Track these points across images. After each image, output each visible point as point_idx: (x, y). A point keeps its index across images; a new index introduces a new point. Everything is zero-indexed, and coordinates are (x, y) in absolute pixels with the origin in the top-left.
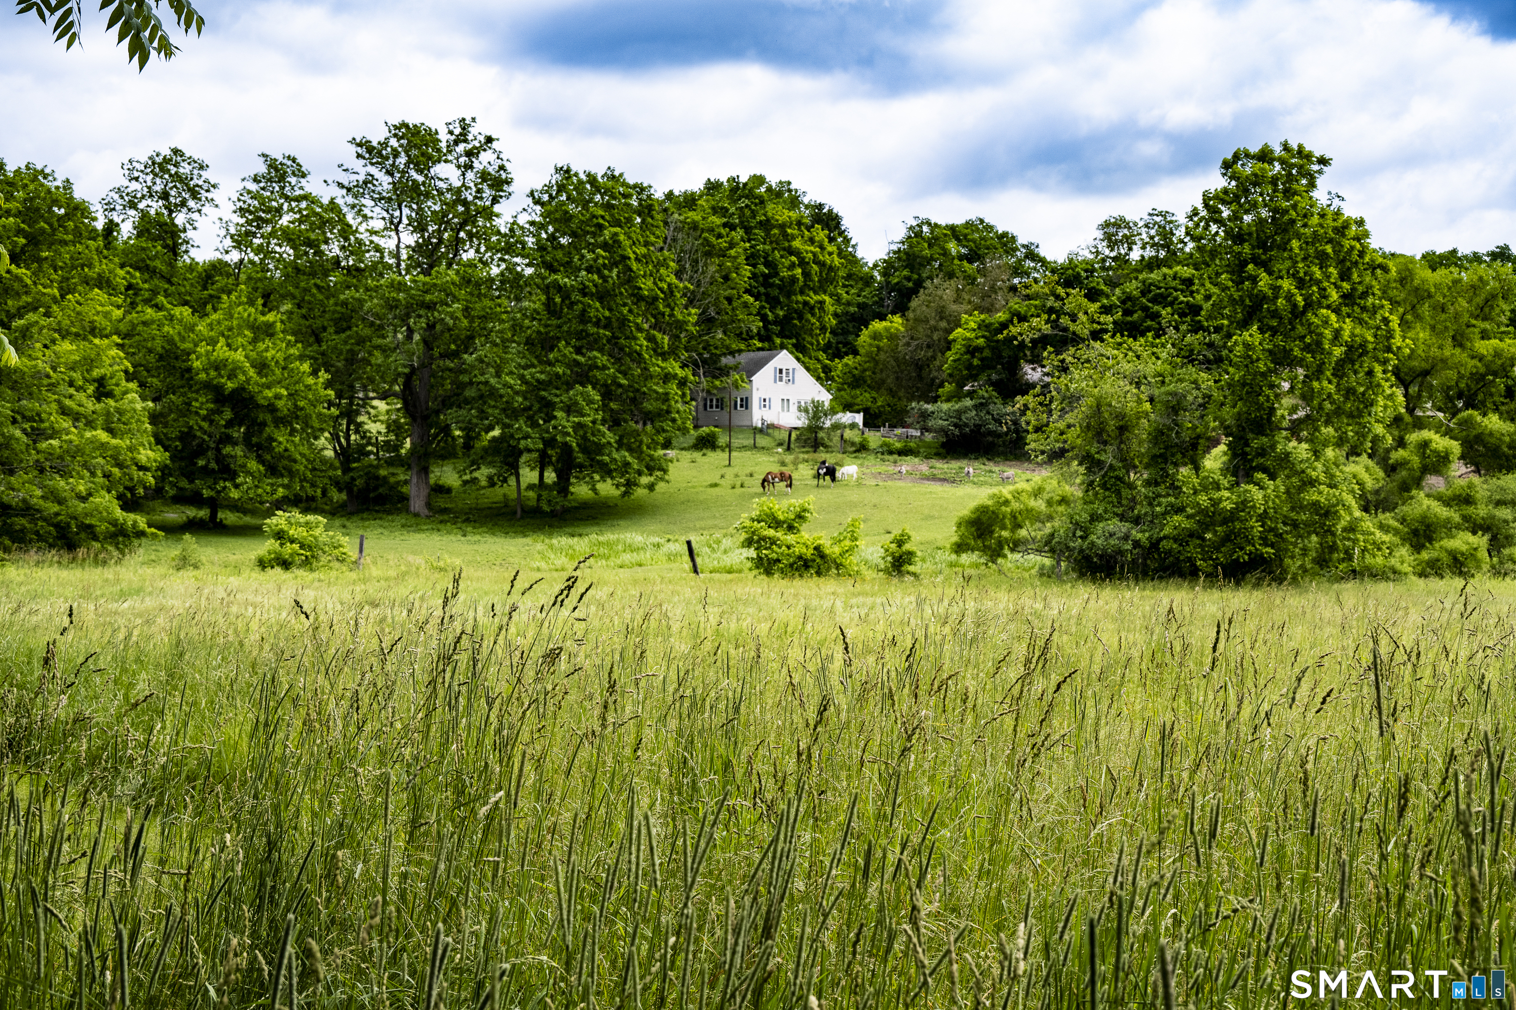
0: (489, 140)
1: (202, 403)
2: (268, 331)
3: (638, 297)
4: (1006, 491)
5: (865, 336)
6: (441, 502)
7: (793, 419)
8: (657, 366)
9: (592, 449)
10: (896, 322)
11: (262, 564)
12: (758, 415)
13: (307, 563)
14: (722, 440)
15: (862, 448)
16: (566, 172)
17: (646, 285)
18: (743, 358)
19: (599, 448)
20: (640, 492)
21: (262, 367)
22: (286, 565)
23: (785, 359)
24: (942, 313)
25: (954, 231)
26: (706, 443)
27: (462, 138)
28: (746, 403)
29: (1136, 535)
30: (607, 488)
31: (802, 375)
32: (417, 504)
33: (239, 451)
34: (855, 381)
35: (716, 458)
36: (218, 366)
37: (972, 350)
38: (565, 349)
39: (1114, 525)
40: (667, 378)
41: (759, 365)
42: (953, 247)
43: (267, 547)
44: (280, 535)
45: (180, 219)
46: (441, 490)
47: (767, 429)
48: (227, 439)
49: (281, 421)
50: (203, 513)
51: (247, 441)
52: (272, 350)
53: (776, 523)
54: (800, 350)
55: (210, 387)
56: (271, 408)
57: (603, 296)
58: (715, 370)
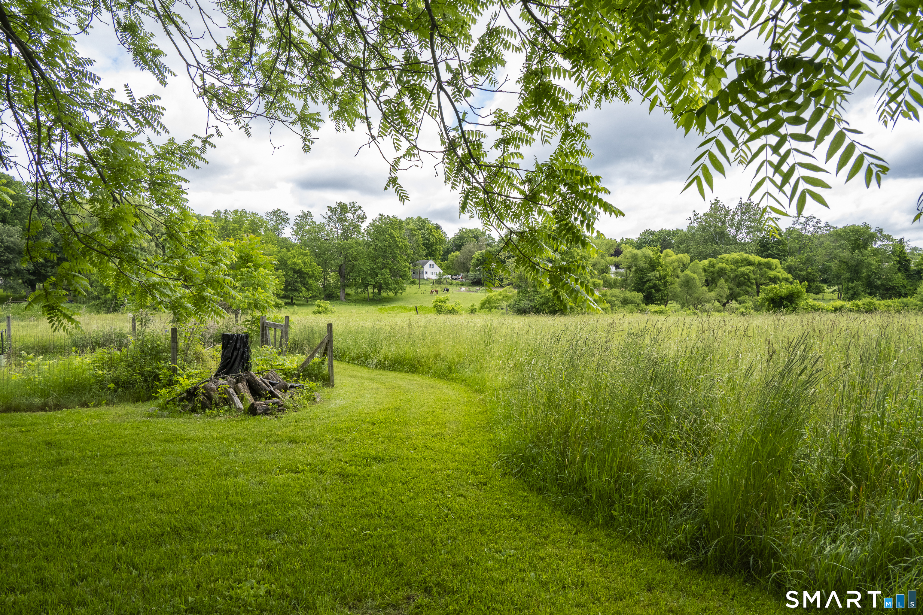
0: (360, 207)
1: (290, 273)
2: (306, 255)
3: (397, 246)
4: (491, 294)
5: (450, 256)
6: (348, 298)
7: (434, 277)
8: (403, 264)
9: (387, 284)
10: (458, 253)
11: (314, 313)
12: (425, 276)
13: (325, 312)
14: (417, 282)
15: (452, 284)
16: (381, 215)
17: (400, 244)
18: (421, 262)
19: (389, 284)
20: (399, 295)
21: (305, 264)
22: (320, 312)
23: (431, 262)
24: (469, 251)
25: (471, 231)
26: (413, 283)
27: (353, 207)
28: (422, 273)
29: (531, 304)
30: (391, 294)
31: (436, 266)
32: (342, 298)
33: (299, 285)
34: (448, 268)
35: (415, 287)
36: (294, 264)
37: (478, 260)
38: (380, 260)
39: (525, 301)
40: (406, 267)
41: (425, 263)
42: (471, 235)
43: (315, 308)
44: (318, 306)
45: (280, 227)
46: (348, 295)
47: (427, 279)
48: (296, 282)
49: (310, 277)
50: (289, 301)
51: (301, 282)
52: (307, 259)
53: (442, 302)
54: (434, 259)
55: (291, 269)
56: (307, 274)
57: (390, 246)
58: (415, 265)
